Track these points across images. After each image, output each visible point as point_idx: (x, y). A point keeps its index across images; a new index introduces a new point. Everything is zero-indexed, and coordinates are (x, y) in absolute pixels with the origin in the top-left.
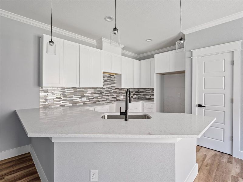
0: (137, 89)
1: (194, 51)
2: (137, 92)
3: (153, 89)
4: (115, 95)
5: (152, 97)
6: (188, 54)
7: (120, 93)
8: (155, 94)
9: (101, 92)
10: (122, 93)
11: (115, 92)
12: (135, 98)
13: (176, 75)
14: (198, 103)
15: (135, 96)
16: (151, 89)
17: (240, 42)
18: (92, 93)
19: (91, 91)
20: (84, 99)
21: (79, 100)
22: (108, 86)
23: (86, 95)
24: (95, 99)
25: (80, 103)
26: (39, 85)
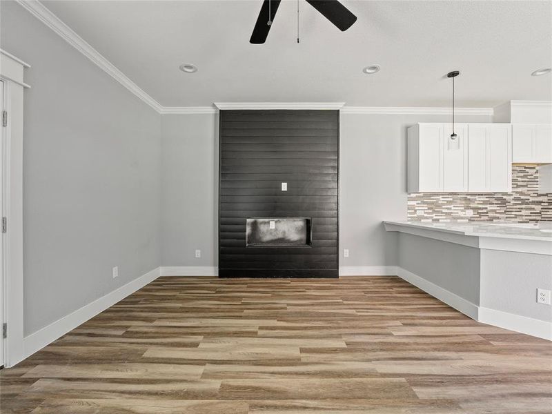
4: (538, 208)
7: (550, 204)
9: (502, 202)
11: (539, 203)
18: (485, 203)
19: (484, 198)
20: (470, 213)
21: (461, 214)
22: (520, 190)
23: (472, 205)
24: (490, 214)
25: (462, 218)
26: (407, 191)
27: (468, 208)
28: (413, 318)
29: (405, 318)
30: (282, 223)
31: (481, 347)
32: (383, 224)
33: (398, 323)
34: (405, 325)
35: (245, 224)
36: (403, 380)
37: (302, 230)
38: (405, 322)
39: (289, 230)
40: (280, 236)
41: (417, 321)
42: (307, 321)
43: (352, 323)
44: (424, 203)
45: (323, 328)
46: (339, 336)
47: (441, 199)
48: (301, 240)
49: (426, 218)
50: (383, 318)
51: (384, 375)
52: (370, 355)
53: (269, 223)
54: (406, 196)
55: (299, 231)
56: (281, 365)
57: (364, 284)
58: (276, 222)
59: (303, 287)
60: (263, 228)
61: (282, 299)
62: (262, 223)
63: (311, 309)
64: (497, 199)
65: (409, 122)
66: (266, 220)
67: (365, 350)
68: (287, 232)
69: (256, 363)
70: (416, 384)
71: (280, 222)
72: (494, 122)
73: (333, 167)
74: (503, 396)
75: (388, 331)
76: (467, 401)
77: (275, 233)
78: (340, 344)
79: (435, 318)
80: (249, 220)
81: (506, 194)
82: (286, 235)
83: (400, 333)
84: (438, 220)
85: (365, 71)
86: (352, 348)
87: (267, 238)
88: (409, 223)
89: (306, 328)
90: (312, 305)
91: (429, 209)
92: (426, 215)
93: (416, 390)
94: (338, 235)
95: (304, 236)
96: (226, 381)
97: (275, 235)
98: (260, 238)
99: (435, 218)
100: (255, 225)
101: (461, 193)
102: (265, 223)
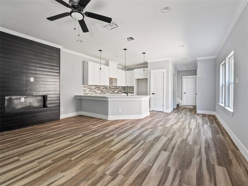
0: (124, 87)
1: (151, 70)
2: (124, 89)
3: (133, 87)
4: (113, 90)
5: (133, 91)
6: (149, 71)
7: (115, 89)
8: (134, 90)
9: (106, 88)
10: (116, 89)
11: (113, 89)
12: (123, 92)
13: (145, 80)
14: (152, 93)
15: (123, 91)
16: (131, 87)
17: (166, 69)
18: (103, 88)
19: (103, 87)
20: (100, 92)
21: (98, 92)
22: (110, 85)
23: (100, 89)
24: (104, 92)
25: (98, 93)
26: (83, 84)
27: (99, 90)
28: (94, 124)
29: (92, 124)
30: (29, 98)
31: (112, 124)
32: (76, 96)
33: (91, 126)
34: (93, 126)
35: (4, 100)
36: (102, 135)
37: (41, 101)
38: (93, 125)
39: (33, 101)
40: (28, 105)
41: (96, 124)
42: (63, 135)
43: (79, 130)
44: (88, 88)
45: (71, 134)
46: (78, 134)
47: (93, 87)
48: (40, 106)
49: (89, 93)
50: (86, 126)
51: (97, 136)
52: (91, 134)
53: (20, 98)
54: (83, 86)
55: (38, 101)
56: (67, 147)
57: (72, 119)
58: (25, 98)
59: (48, 126)
60: (16, 102)
61: (43, 132)
62: (15, 99)
63: (60, 131)
64: (106, 87)
65: (85, 60)
66: (18, 97)
67: (89, 134)
68: (32, 103)
69: (58, 151)
70: (105, 135)
71: (28, 97)
72: (105, 65)
73: (57, 73)
74: (119, 130)
75: (91, 128)
76: (115, 133)
77: (25, 104)
78: (81, 135)
79: (99, 122)
80: (7, 98)
81: (107, 86)
82: (32, 104)
83: (94, 128)
84: (92, 94)
85: (78, 41)
86: (85, 135)
87: (20, 107)
88: (84, 95)
89: (65, 136)
90: (59, 130)
91: (90, 90)
92: (89, 92)
93: (106, 136)
94: (60, 102)
95: (42, 104)
96: (52, 159)
97: (24, 105)
98: (14, 107)
99: (91, 93)
100: (10, 100)
101: (98, 86)
102: (17, 99)
